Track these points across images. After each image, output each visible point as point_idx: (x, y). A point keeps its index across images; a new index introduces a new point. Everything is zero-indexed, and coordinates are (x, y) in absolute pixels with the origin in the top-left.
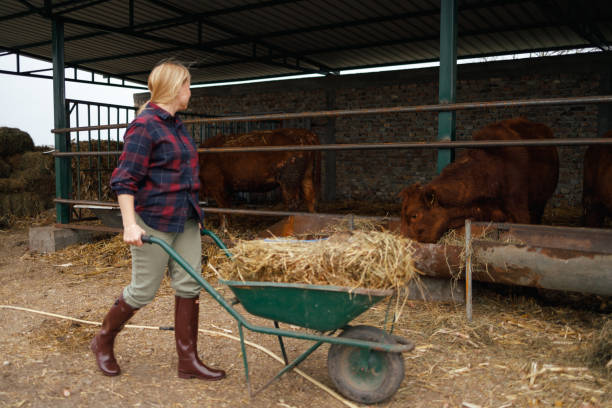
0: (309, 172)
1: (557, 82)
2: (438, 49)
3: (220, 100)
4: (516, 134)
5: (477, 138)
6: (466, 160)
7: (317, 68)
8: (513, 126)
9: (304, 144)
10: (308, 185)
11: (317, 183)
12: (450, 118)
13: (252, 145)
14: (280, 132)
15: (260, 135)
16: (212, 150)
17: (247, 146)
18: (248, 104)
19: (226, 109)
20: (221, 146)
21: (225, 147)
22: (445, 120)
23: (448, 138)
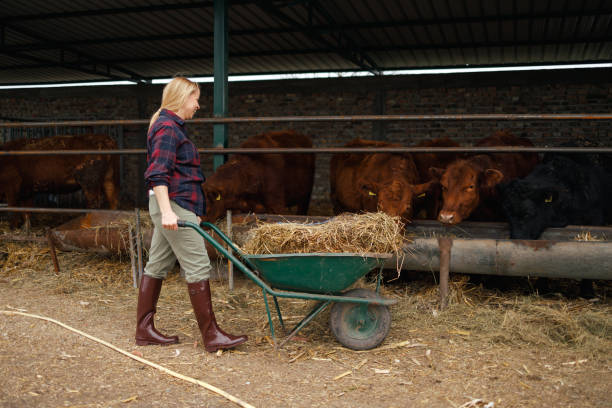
0: (109, 175)
1: (340, 99)
2: (212, 67)
3: (27, 102)
4: (276, 144)
5: (244, 147)
6: (235, 162)
7: (129, 76)
8: (275, 138)
9: (102, 148)
10: (109, 187)
11: (117, 183)
12: (223, 129)
13: (52, 148)
14: (81, 138)
15: (59, 140)
16: (12, 152)
17: (47, 149)
18: (58, 108)
19: (35, 112)
20: (20, 149)
21: (25, 150)
22: (219, 131)
23: (221, 146)
